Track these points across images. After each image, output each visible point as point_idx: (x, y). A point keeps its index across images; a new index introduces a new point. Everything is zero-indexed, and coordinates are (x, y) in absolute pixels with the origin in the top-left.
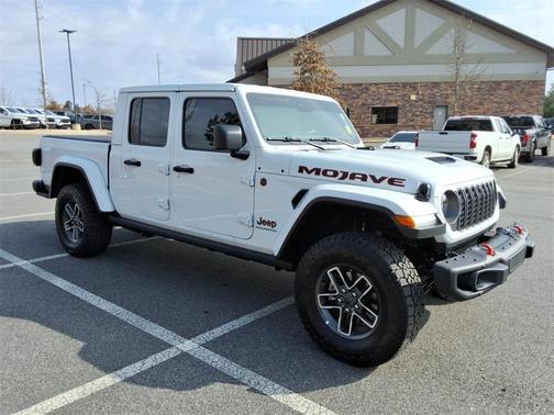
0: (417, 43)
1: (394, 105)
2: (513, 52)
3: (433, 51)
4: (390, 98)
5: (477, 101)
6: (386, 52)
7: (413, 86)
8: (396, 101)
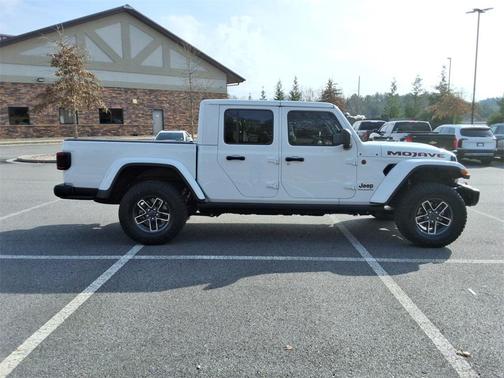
0: (133, 55)
1: (119, 107)
2: (204, 70)
3: (147, 62)
4: (115, 101)
5: (184, 107)
6: (106, 59)
7: (134, 92)
8: (121, 104)
